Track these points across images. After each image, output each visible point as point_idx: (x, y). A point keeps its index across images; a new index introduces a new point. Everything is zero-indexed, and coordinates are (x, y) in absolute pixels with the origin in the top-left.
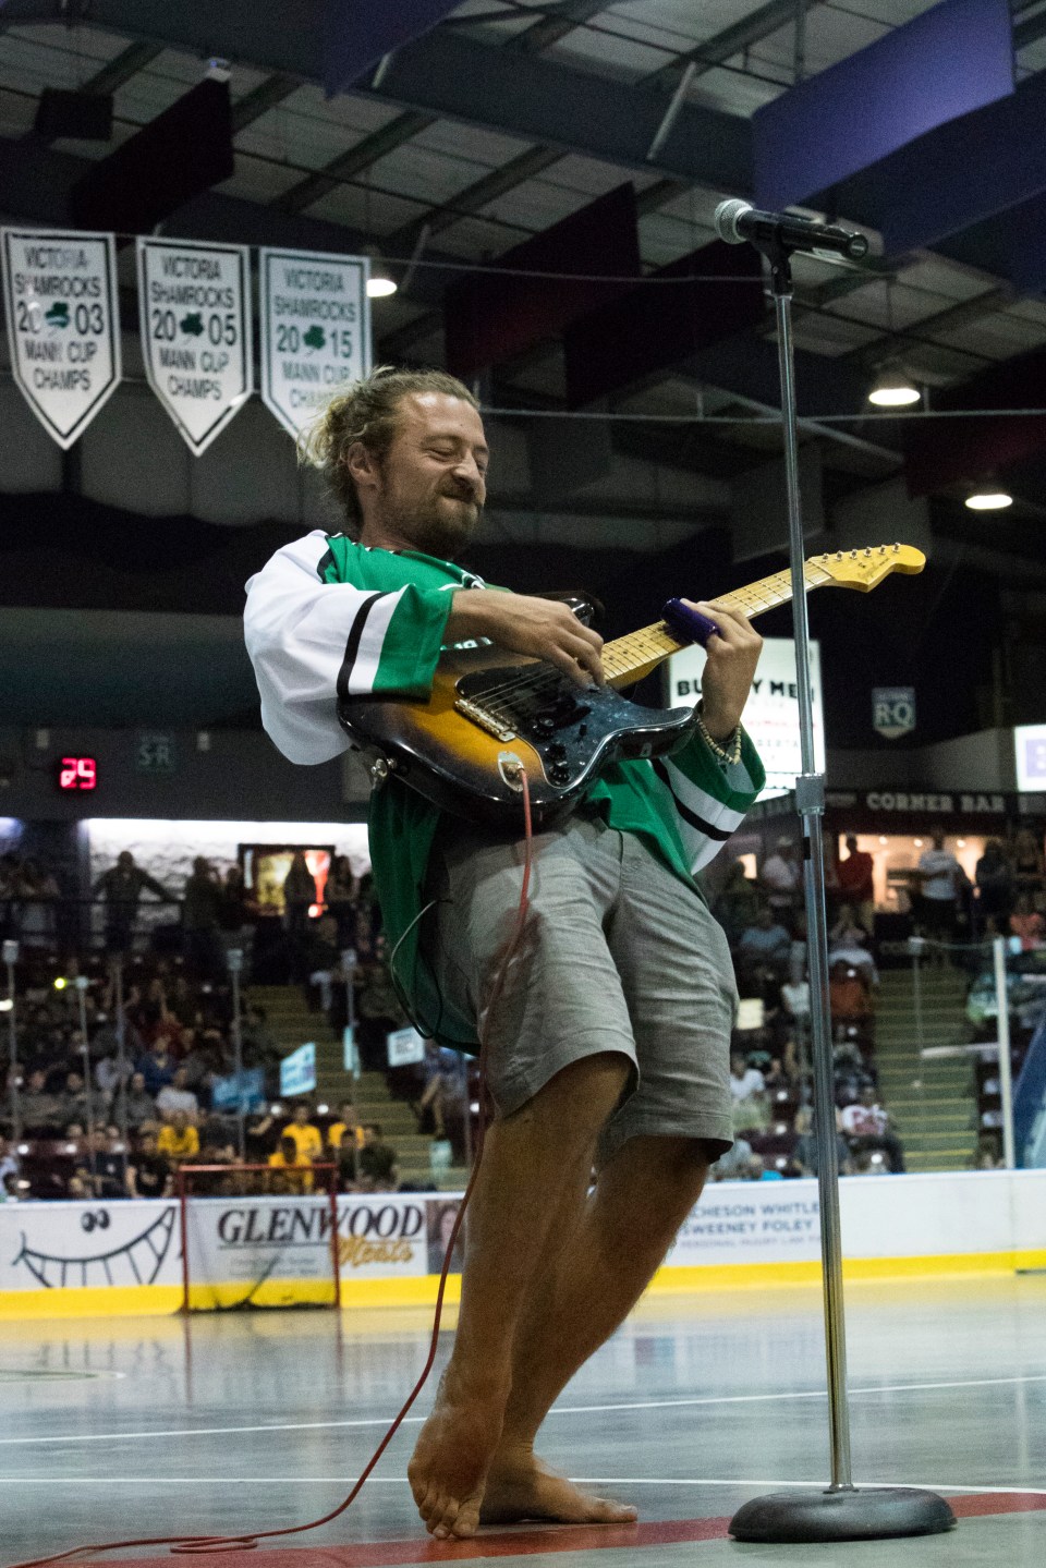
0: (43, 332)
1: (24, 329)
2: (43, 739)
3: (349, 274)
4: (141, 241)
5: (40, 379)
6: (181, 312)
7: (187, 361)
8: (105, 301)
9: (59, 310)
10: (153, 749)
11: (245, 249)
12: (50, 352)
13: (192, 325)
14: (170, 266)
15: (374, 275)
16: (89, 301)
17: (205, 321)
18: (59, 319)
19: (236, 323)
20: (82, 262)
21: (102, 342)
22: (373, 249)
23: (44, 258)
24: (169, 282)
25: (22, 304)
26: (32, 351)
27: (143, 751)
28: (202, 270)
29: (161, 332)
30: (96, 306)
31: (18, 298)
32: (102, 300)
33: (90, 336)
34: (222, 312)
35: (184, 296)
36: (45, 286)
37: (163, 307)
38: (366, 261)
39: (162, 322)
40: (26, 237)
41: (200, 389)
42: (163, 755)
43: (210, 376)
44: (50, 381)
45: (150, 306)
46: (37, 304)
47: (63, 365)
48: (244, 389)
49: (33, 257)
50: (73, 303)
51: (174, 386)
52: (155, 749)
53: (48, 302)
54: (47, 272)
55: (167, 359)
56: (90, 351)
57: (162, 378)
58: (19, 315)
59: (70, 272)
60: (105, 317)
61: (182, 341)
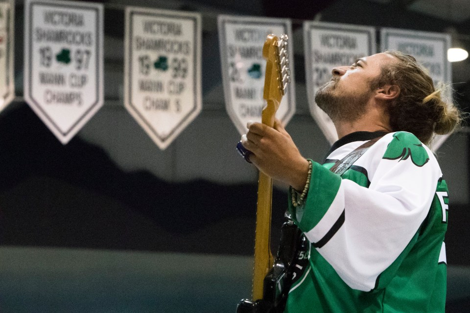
0: (246, 81)
1: (233, 79)
3: (437, 46)
4: (307, 25)
9: (256, 68)
11: (372, 30)
12: (250, 94)
14: (325, 41)
15: (453, 46)
18: (255, 73)
22: (453, 30)
23: (246, 35)
24: (325, 51)
25: (233, 65)
26: (239, 94)
28: (345, 43)
31: (230, 60)
35: (334, 59)
36: (248, 53)
37: (321, 66)
38: (448, 37)
39: (320, 76)
40: (235, 22)
45: (312, 65)
46: (242, 64)
47: (259, 102)
49: (239, 35)
53: (249, 63)
54: (249, 44)
58: (230, 71)
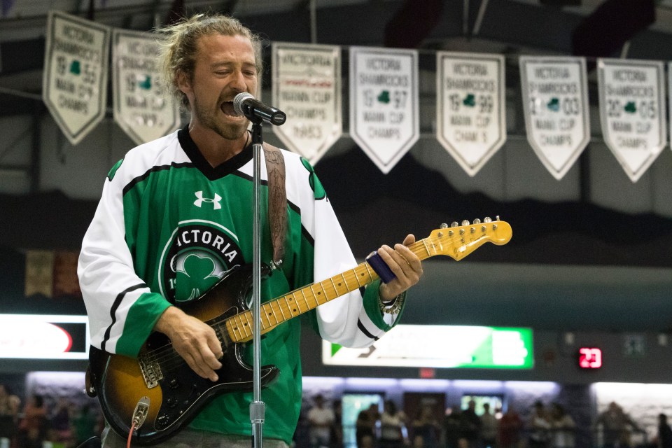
0: (545, 114)
1: (533, 113)
2: (570, 338)
4: (600, 62)
5: (544, 140)
6: (624, 101)
7: (627, 128)
8: (580, 95)
9: (554, 103)
10: (633, 344)
11: (661, 64)
12: (549, 126)
13: (630, 108)
16: (571, 96)
17: (638, 105)
18: (554, 107)
19: (656, 106)
20: (566, 75)
21: (579, 119)
23: (545, 73)
25: (533, 100)
26: (539, 125)
27: (628, 345)
28: (636, 77)
29: (613, 112)
30: (575, 100)
31: (530, 96)
32: (578, 96)
33: (572, 116)
34: (648, 100)
35: (626, 91)
36: (547, 89)
37: (614, 98)
39: (613, 107)
40: (535, 62)
41: (635, 144)
42: (639, 348)
43: (642, 136)
44: (548, 141)
45: (606, 98)
46: (540, 100)
47: (557, 132)
48: (660, 142)
49: (539, 73)
50: (562, 98)
51: (620, 142)
52: (635, 344)
53: (547, 98)
54: (548, 81)
55: (616, 127)
56: (572, 123)
57: (613, 139)
58: (531, 105)
59: (559, 81)
60: (580, 105)
61: (625, 117)
